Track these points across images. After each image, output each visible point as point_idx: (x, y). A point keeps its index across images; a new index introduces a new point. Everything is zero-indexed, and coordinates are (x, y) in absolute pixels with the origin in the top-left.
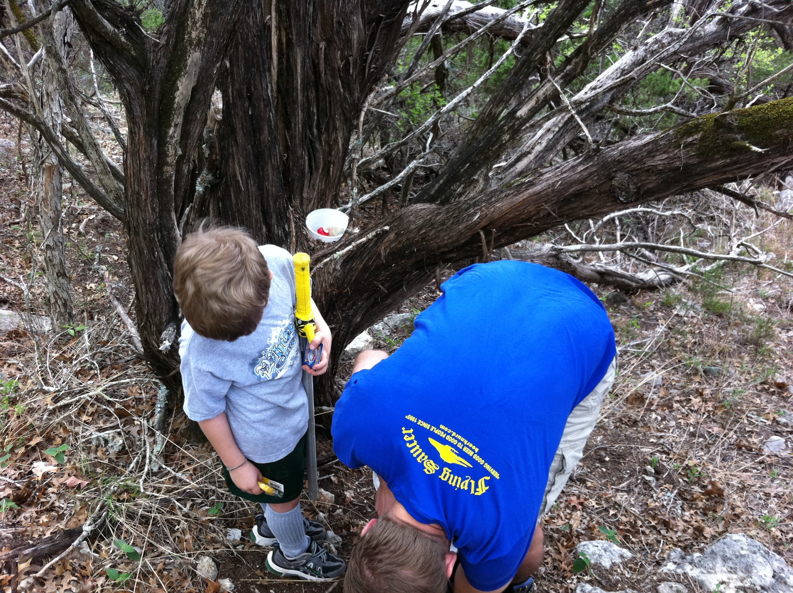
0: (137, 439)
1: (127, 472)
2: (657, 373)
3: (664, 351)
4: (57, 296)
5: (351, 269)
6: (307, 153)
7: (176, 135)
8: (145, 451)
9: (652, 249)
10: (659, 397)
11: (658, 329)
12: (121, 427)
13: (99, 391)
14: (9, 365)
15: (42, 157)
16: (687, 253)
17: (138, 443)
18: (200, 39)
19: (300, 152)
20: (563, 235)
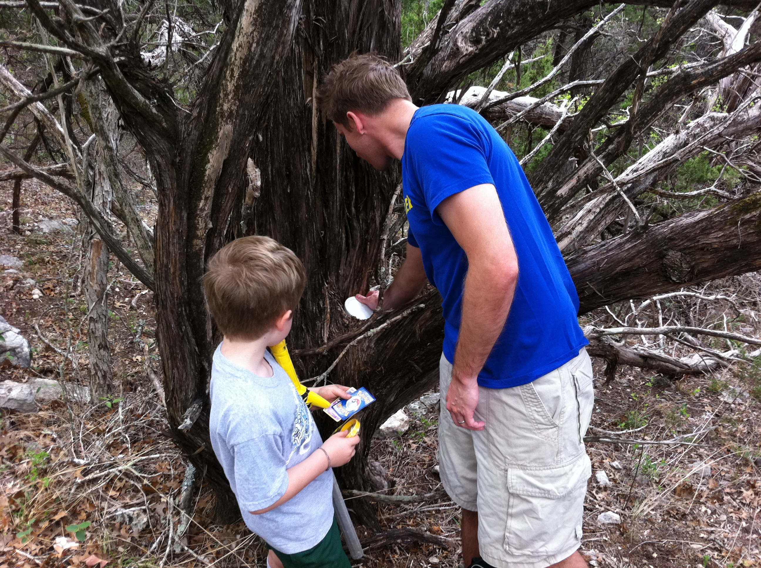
0: (162, 517)
1: (149, 553)
2: (705, 463)
3: (712, 439)
4: (97, 368)
5: (385, 347)
6: (344, 230)
7: (206, 208)
8: (169, 530)
9: (694, 333)
10: (708, 488)
11: (704, 416)
12: (147, 504)
13: (128, 466)
14: (45, 436)
15: (92, 233)
16: (731, 338)
17: (163, 522)
18: (231, 111)
19: (337, 230)
20: (603, 317)
